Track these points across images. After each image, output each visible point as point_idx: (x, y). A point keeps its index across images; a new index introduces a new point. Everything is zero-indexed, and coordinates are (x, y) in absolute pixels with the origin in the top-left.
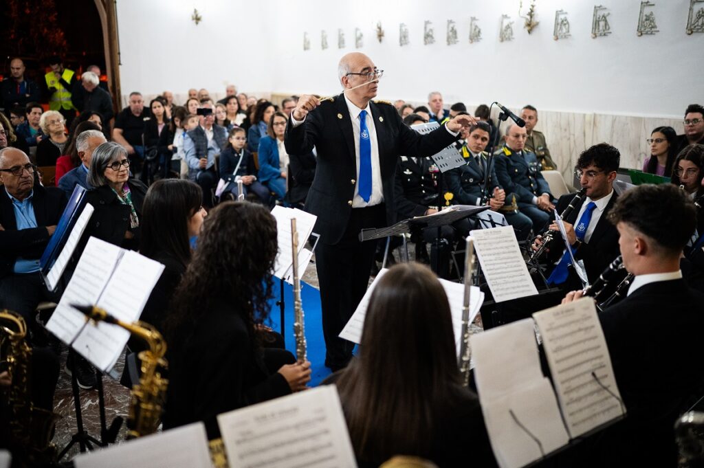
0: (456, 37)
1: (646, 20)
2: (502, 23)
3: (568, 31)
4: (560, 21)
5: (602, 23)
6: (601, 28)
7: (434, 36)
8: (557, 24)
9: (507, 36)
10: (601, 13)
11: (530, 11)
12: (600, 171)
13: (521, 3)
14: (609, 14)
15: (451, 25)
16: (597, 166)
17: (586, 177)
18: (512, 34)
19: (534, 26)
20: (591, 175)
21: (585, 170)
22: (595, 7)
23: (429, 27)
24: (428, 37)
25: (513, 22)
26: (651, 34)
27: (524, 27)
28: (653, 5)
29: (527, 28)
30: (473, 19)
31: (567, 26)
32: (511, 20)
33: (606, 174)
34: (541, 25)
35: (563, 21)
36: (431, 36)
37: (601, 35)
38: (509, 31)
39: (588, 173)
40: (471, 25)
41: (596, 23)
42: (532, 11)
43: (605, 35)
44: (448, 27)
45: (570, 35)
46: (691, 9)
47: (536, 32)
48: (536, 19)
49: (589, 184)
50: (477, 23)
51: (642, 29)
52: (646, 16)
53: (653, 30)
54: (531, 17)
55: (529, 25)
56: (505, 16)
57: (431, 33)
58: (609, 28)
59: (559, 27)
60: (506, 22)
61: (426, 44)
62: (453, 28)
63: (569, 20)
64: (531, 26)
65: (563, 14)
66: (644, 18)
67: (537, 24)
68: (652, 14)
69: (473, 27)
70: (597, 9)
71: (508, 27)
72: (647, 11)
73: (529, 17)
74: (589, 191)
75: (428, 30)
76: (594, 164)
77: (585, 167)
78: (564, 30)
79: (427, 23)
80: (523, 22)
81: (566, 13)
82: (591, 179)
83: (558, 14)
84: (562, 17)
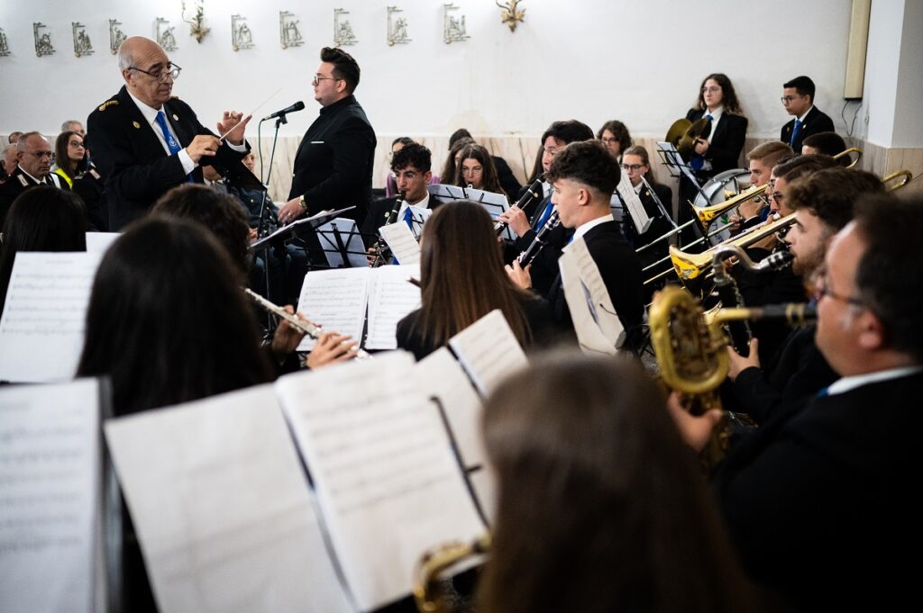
0: (89, 47)
1: (343, 29)
2: (158, 28)
3: (251, 41)
4: (238, 28)
5: (291, 32)
6: (291, 37)
7: (51, 44)
8: (234, 32)
9: (167, 46)
10: (288, 20)
11: (197, 14)
12: (418, 171)
13: (184, 4)
14: (298, 22)
15: (79, 30)
16: (415, 166)
17: (404, 179)
18: (174, 42)
19: (205, 34)
20: (409, 176)
21: (402, 172)
22: (281, 13)
23: (42, 32)
24: (43, 47)
25: (173, 28)
26: (350, 44)
27: (191, 35)
28: (347, 13)
29: (196, 36)
30: (113, 22)
31: (248, 33)
32: (171, 25)
33: (423, 174)
34: (213, 32)
35: (241, 28)
36: (48, 45)
37: (292, 46)
38: (169, 40)
39: (407, 175)
40: (111, 30)
41: (285, 31)
42: (200, 15)
43: (297, 45)
44: (74, 33)
45: (253, 45)
46: (389, 18)
47: (206, 40)
48: (205, 25)
49: (408, 186)
50: (120, 28)
51: (340, 39)
52: (342, 25)
53: (352, 40)
54: (199, 22)
55: (197, 32)
56: (161, 20)
57: (46, 41)
58: (301, 38)
59: (238, 35)
60: (163, 28)
61: (40, 55)
62: (82, 34)
63: (249, 27)
64: (200, 33)
65: (240, 19)
66: (340, 27)
67: (208, 31)
68: (347, 23)
69: (115, 33)
70: (283, 14)
71: (167, 34)
72: (342, 19)
73: (196, 22)
74: (408, 194)
75: (41, 37)
76: (412, 164)
77: (403, 168)
78: (245, 39)
79: (37, 26)
80: (188, 29)
81: (244, 18)
82: (410, 180)
83: (234, 18)
84: (239, 23)
